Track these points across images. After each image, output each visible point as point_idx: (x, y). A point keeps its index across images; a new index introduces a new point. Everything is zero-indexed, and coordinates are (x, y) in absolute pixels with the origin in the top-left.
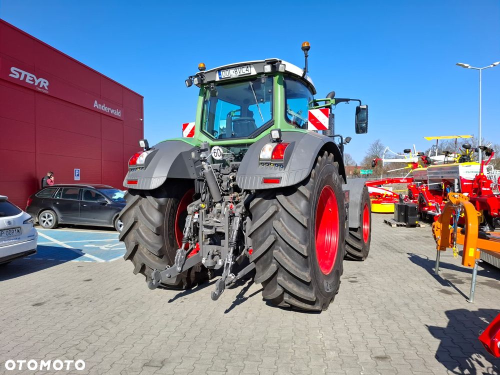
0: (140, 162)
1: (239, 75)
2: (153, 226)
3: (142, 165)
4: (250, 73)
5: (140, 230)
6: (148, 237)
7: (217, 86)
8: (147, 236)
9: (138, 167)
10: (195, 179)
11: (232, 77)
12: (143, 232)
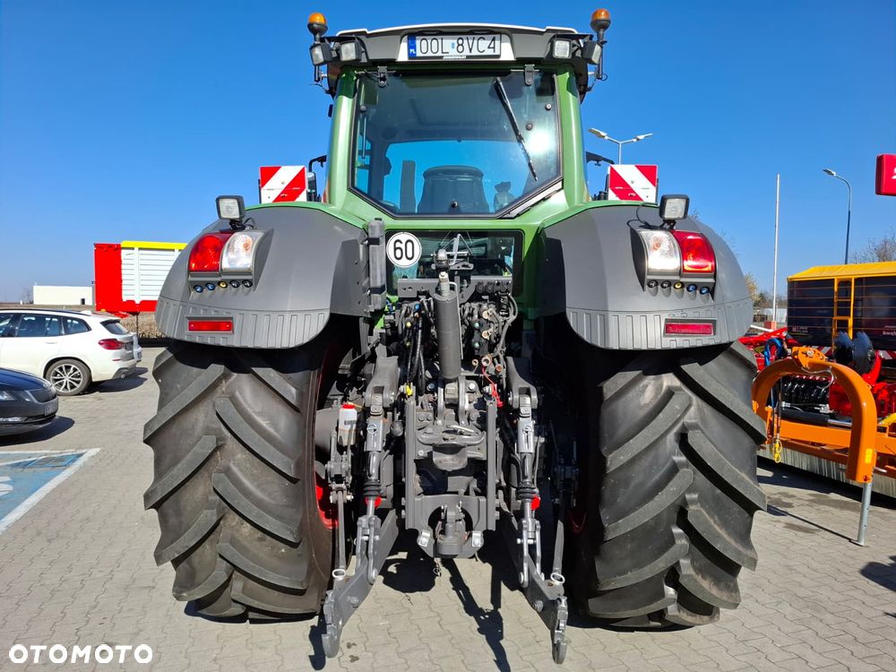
0: (229, 262)
1: (468, 57)
2: (286, 459)
3: (247, 273)
4: (498, 56)
5: (235, 469)
6: (263, 490)
7: (396, 75)
8: (258, 486)
9: (224, 277)
10: (359, 317)
11: (446, 58)
12: (245, 475)
